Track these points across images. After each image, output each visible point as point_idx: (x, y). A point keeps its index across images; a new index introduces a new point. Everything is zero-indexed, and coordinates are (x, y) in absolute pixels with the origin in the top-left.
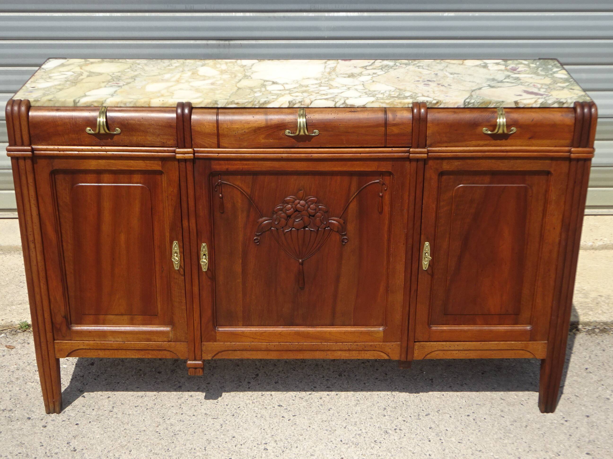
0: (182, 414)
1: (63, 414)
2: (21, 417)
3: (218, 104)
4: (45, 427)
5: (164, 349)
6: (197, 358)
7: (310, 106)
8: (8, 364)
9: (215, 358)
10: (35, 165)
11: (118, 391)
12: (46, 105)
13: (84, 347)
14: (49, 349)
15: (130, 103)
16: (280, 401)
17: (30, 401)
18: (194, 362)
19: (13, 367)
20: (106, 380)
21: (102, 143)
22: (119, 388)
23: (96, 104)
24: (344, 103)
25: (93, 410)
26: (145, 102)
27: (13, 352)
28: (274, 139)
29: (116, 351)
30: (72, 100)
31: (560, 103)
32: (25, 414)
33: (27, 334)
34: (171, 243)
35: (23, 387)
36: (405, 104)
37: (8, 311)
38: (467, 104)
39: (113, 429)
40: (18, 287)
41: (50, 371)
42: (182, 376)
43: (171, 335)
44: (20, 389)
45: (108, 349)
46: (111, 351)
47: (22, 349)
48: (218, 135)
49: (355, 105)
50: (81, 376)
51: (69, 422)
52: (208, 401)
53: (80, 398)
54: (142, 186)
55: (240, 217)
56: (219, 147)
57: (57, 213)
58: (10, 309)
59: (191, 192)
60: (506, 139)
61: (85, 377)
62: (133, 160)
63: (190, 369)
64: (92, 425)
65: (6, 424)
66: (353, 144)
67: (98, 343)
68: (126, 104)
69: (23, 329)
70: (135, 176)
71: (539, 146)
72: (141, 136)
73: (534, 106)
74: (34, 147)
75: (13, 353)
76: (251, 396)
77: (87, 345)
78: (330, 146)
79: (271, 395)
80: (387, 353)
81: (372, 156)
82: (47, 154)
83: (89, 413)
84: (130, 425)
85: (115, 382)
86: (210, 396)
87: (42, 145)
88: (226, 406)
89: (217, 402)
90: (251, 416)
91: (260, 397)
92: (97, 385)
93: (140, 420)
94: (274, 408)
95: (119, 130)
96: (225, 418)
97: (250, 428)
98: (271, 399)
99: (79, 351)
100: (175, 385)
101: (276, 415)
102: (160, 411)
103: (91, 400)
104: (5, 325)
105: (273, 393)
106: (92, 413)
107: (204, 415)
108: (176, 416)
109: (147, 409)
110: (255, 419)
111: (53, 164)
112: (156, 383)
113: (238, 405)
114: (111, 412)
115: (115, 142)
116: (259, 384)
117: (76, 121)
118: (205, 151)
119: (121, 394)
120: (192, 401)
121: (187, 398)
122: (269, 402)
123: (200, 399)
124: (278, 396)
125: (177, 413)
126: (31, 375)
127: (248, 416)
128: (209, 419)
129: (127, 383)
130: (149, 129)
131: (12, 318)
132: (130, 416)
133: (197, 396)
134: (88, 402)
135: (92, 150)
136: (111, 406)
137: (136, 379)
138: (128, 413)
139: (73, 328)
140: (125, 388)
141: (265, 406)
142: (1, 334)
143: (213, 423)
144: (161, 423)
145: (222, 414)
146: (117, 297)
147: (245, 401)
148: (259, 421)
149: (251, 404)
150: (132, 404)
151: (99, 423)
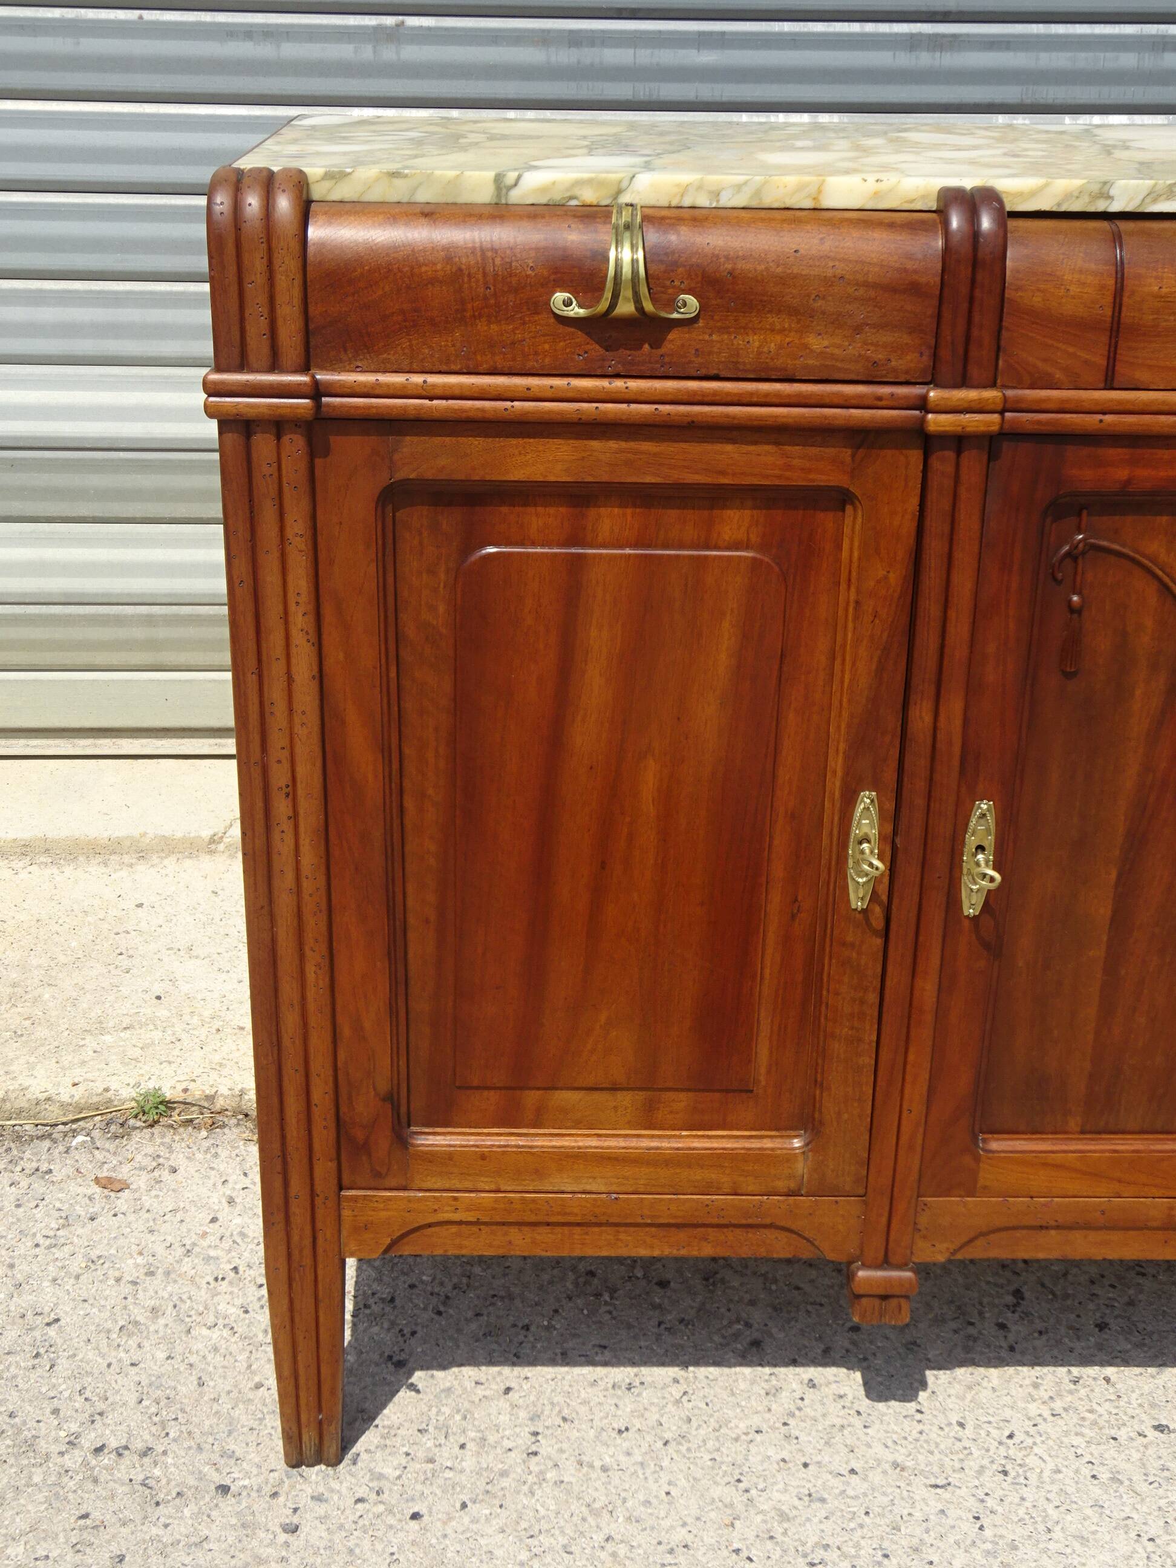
0: (806, 1465)
1: (353, 1469)
2: (192, 1481)
3: (1110, 198)
4: (294, 1529)
5: (768, 1221)
6: (895, 1259)
8: (113, 1251)
9: (959, 1256)
10: (318, 462)
11: (533, 1362)
12: (374, 196)
13: (456, 1217)
14: (319, 1225)
15: (739, 188)
16: (1153, 1405)
17: (215, 1407)
18: (880, 1274)
19: (130, 1262)
20: (478, 1315)
21: (613, 366)
22: (534, 1347)
23: (589, 196)
25: (462, 1446)
26: (801, 187)
27: (123, 1201)
29: (577, 1230)
30: (490, 175)
32: (206, 1469)
33: (163, 1136)
34: (849, 800)
35: (179, 1349)
37: (91, 1053)
39: (563, 1540)
40: (113, 972)
41: (317, 1312)
42: (747, 1297)
43: (801, 1168)
44: (170, 1358)
45: (548, 1224)
46: (558, 1229)
47: (154, 1193)
48: (1114, 328)
50: (383, 1300)
51: (381, 1508)
52: (881, 1406)
53: (404, 1395)
54: (754, 559)
55: (1138, 692)
56: (1109, 385)
57: (393, 674)
58: (94, 1045)
59: (963, 584)
61: (397, 1302)
62: (732, 441)
63: (864, 1301)
64: (475, 1521)
65: (138, 1518)
67: (511, 1202)
68: (717, 194)
69: (152, 1116)
70: (728, 512)
72: (782, 331)
74: (322, 376)
75: (124, 1209)
76: (1036, 1386)
77: (468, 1210)
79: (1107, 1380)
82: (374, 411)
83: (449, 1464)
84: (621, 1520)
85: (514, 1326)
86: (881, 1384)
87: (356, 369)
88: (958, 1428)
89: (918, 1411)
90: (1072, 1474)
91: (1071, 1392)
92: (451, 1338)
93: (656, 1497)
94: (1145, 1441)
95: (692, 301)
96: (977, 1483)
97: (1094, 1533)
98: (1113, 1397)
99: (433, 1229)
100: (736, 1336)
101: (1166, 1474)
102: (718, 1450)
103: (444, 1402)
104: (83, 1101)
105: (1110, 1371)
106: (462, 1460)
107: (890, 1471)
108: (784, 1473)
109: (666, 1444)
110: (1096, 1491)
111: (396, 457)
112: (663, 1326)
113: (1002, 1424)
114: (534, 1459)
115: (667, 359)
116: (1041, 1333)
117: (510, 263)
118: (1048, 400)
119: (549, 1377)
120: (824, 1404)
121: (798, 1395)
122: (1114, 1411)
123: (850, 1397)
124: (1134, 1383)
125: (784, 1460)
126: (203, 1295)
127: (1060, 1476)
128: (920, 1491)
129: (558, 1326)
130: (820, 303)
131: (108, 1079)
132: (609, 1473)
133: (834, 1386)
134: (434, 1410)
135: (570, 395)
136: (527, 1429)
137: (585, 1312)
138: (601, 1463)
139: (419, 1142)
140: (558, 1351)
141: (1106, 1431)
142: (75, 1133)
143: (940, 1507)
144: (740, 1507)
145: (957, 1465)
146: (603, 1017)
147: (1021, 1404)
148: (1114, 1501)
149: (1050, 1418)
150: (601, 1419)
151: (499, 1510)
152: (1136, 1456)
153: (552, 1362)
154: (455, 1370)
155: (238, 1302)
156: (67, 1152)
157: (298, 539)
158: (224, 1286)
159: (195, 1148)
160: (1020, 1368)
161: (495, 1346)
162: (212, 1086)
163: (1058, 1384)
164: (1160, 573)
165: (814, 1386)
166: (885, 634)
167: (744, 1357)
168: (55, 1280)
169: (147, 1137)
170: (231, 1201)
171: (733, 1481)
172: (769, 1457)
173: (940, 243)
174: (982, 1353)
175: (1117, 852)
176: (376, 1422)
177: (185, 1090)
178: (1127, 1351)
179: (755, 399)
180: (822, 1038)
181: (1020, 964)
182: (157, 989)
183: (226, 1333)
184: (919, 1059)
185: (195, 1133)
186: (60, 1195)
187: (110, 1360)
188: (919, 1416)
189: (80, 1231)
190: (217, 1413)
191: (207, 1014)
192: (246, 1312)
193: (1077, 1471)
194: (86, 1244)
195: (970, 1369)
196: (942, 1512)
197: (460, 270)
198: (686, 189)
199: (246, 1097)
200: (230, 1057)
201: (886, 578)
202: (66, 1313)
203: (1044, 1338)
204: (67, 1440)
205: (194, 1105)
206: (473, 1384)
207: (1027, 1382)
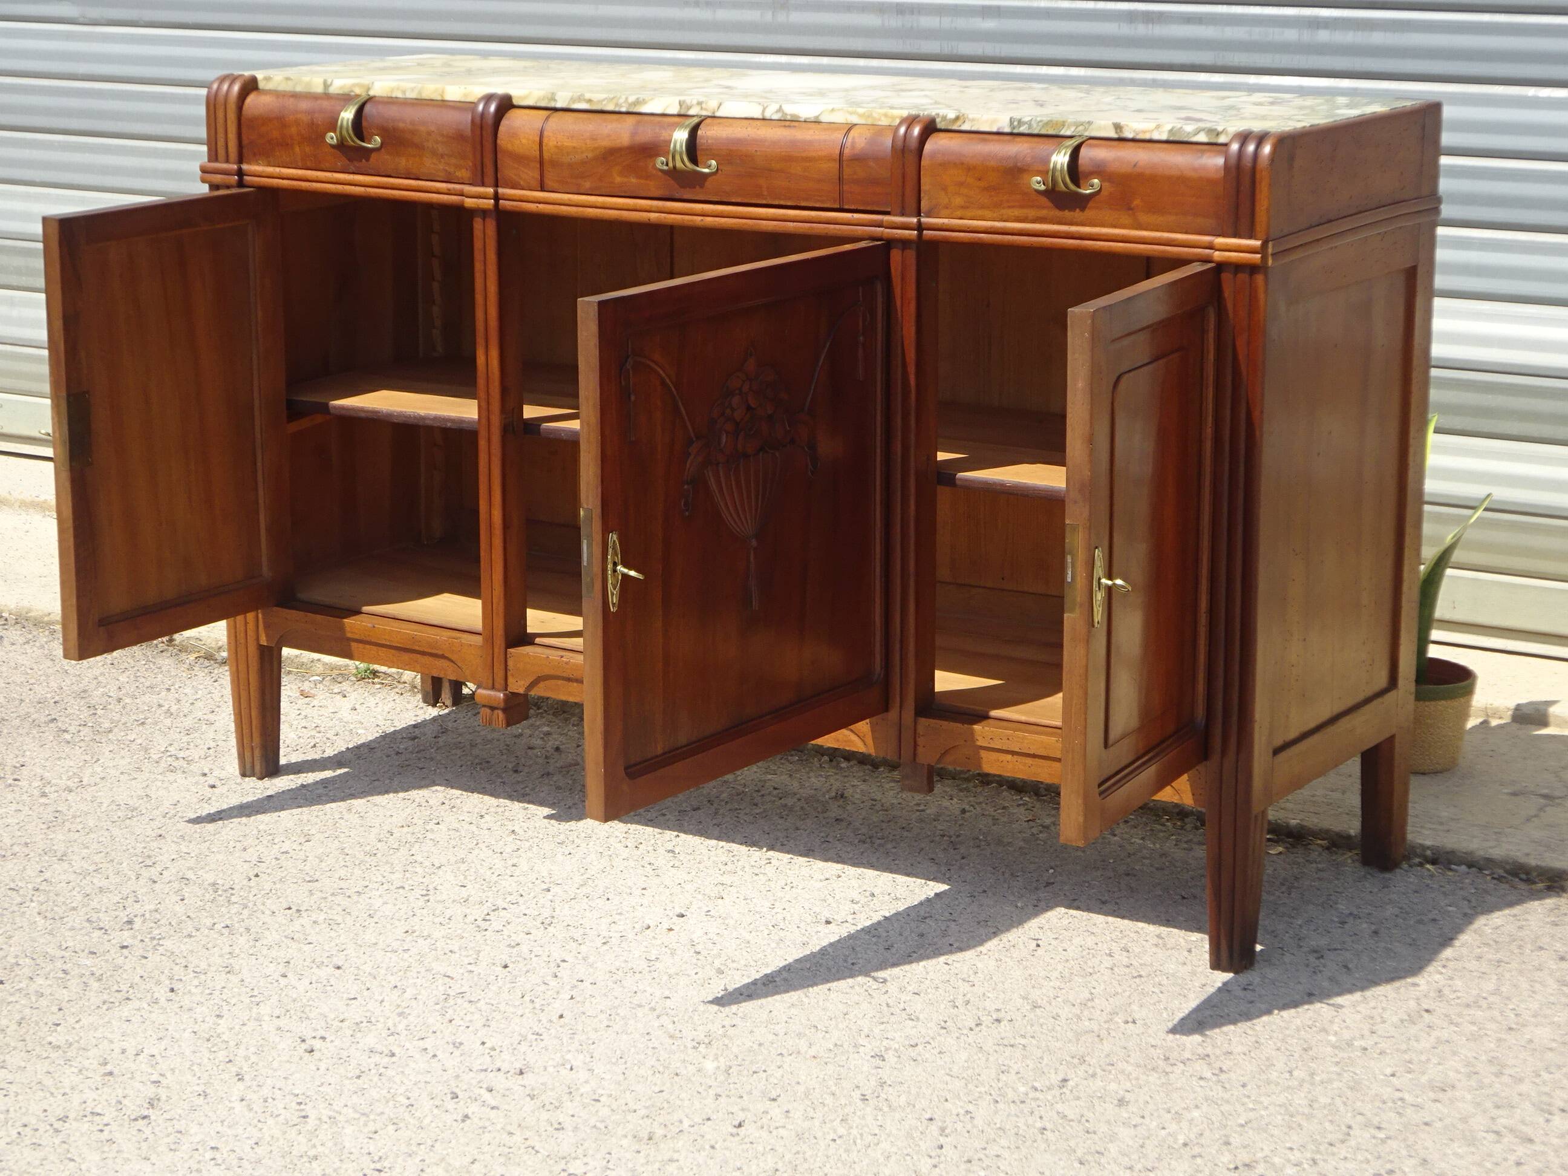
6: (497, 685)
7: (718, 114)
9: (529, 692)
12: (281, 88)
15: (413, 89)
21: (352, 168)
23: (358, 91)
24: (780, 110)
26: (435, 90)
28: (639, 177)
29: (361, 645)
30: (321, 80)
31: (1210, 131)
36: (893, 118)
38: (1016, 123)
41: (248, 672)
48: (541, 162)
49: (801, 115)
60: (1083, 209)
63: (483, 709)
66: (780, 199)
67: (329, 621)
68: (404, 92)
71: (1152, 230)
72: (413, 156)
73: (1156, 136)
74: (245, 167)
77: (311, 622)
78: (739, 200)
80: (861, 735)
81: (813, 228)
87: (258, 164)
95: (378, 139)
115: (371, 166)
118: (518, 195)
130: (427, 143)
135: (334, 181)
173: (470, 117)
198: (392, 90)
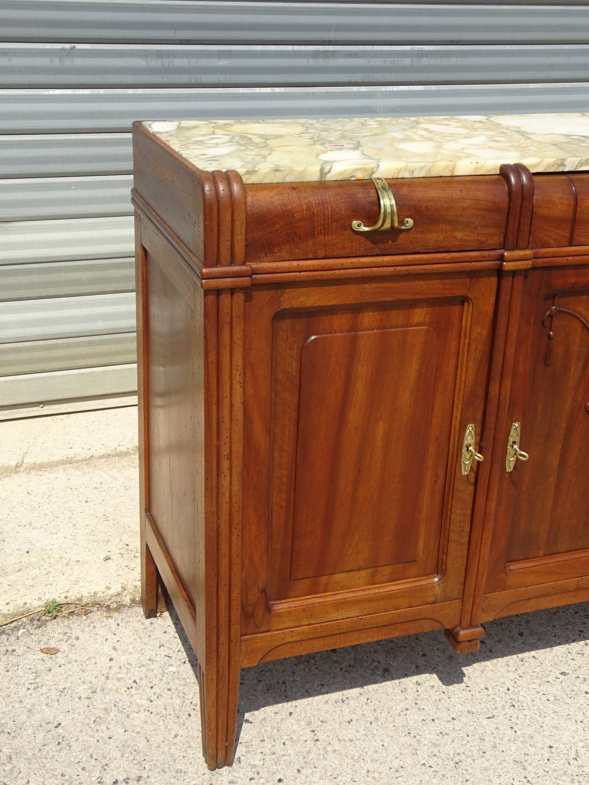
0: (433, 720)
3: (565, 166)
5: (423, 617)
6: (474, 623)
8: (69, 684)
9: (498, 617)
10: (248, 304)
11: (295, 699)
12: (267, 181)
13: (292, 640)
15: (421, 169)
17: (161, 750)
18: (469, 631)
19: (81, 688)
21: (377, 251)
22: (292, 691)
23: (360, 175)
25: (284, 744)
26: (446, 167)
27: (60, 659)
29: (343, 635)
30: (319, 168)
33: (63, 623)
34: (463, 429)
35: (128, 726)
43: (437, 590)
44: (125, 731)
45: (331, 635)
46: (335, 637)
47: (73, 652)
48: (573, 221)
51: (263, 780)
52: (450, 687)
54: (427, 329)
55: (572, 369)
56: (571, 243)
57: (273, 397)
58: (6, 582)
59: (513, 332)
62: (423, 280)
63: (463, 642)
67: (316, 628)
68: (413, 172)
69: (54, 613)
70: (417, 310)
74: (253, 265)
75: (63, 662)
76: (508, 665)
77: (298, 635)
82: (275, 279)
83: (282, 753)
84: (369, 762)
85: (278, 683)
86: (446, 677)
87: (266, 261)
88: (486, 691)
89: (467, 686)
90: (539, 701)
91: (522, 665)
92: (253, 695)
93: (379, 748)
94: (560, 680)
95: (411, 221)
96: (504, 713)
97: (559, 724)
98: (540, 664)
99: (280, 647)
100: (376, 667)
101: (574, 692)
102: (394, 721)
103: (265, 725)
104: (15, 612)
105: (533, 653)
106: (287, 750)
107: (468, 715)
108: (426, 725)
109: (371, 723)
110: (552, 706)
111: (282, 299)
112: (343, 670)
113: (502, 685)
114: (318, 743)
115: (398, 247)
116: (499, 642)
117: (335, 209)
118: (548, 252)
119: (306, 704)
120: (427, 692)
121: (415, 689)
122: (543, 670)
123: (436, 686)
124: (544, 656)
125: (423, 720)
126: (125, 697)
127: (535, 703)
128: (485, 722)
129: (298, 679)
130: (461, 218)
131: (23, 598)
132: (354, 742)
133: (428, 682)
134: (263, 730)
135: (360, 265)
136: (309, 730)
137: (307, 670)
138: (348, 738)
139: (275, 608)
140: (304, 691)
141: (543, 679)
142: (17, 628)
143: (495, 727)
144: (416, 745)
145: (493, 707)
146: (356, 539)
147: (506, 675)
148: (560, 708)
149: (520, 679)
150: (338, 718)
151: (315, 770)
152: (559, 688)
153: (303, 697)
154: (263, 709)
155: (145, 697)
156: (18, 639)
157: (239, 341)
158: (133, 691)
159: (82, 626)
160: (498, 659)
161: (274, 694)
162: (79, 593)
163: (516, 663)
164: (583, 319)
165: (419, 684)
166: (480, 357)
167: (384, 677)
168: (47, 705)
169: (55, 624)
170: (115, 649)
171: (407, 734)
172: (416, 720)
173: (507, 190)
174: (480, 656)
175: (562, 437)
176: (240, 741)
177: (66, 597)
178: (535, 643)
179: (435, 261)
180: (447, 533)
181: (524, 488)
182: (25, 548)
183: (147, 713)
184: (488, 536)
185: (79, 618)
186: (26, 661)
187: (97, 738)
188: (468, 689)
189: (46, 678)
190: (163, 753)
191: (57, 556)
192: (151, 701)
193: (540, 699)
194: (54, 683)
195: (479, 664)
196: (497, 728)
197: (313, 213)
198: (400, 171)
199: (98, 596)
200: (80, 576)
201: (481, 332)
202: (62, 719)
203: (501, 644)
204: (97, 781)
205: (72, 604)
206: (274, 714)
207: (503, 664)
